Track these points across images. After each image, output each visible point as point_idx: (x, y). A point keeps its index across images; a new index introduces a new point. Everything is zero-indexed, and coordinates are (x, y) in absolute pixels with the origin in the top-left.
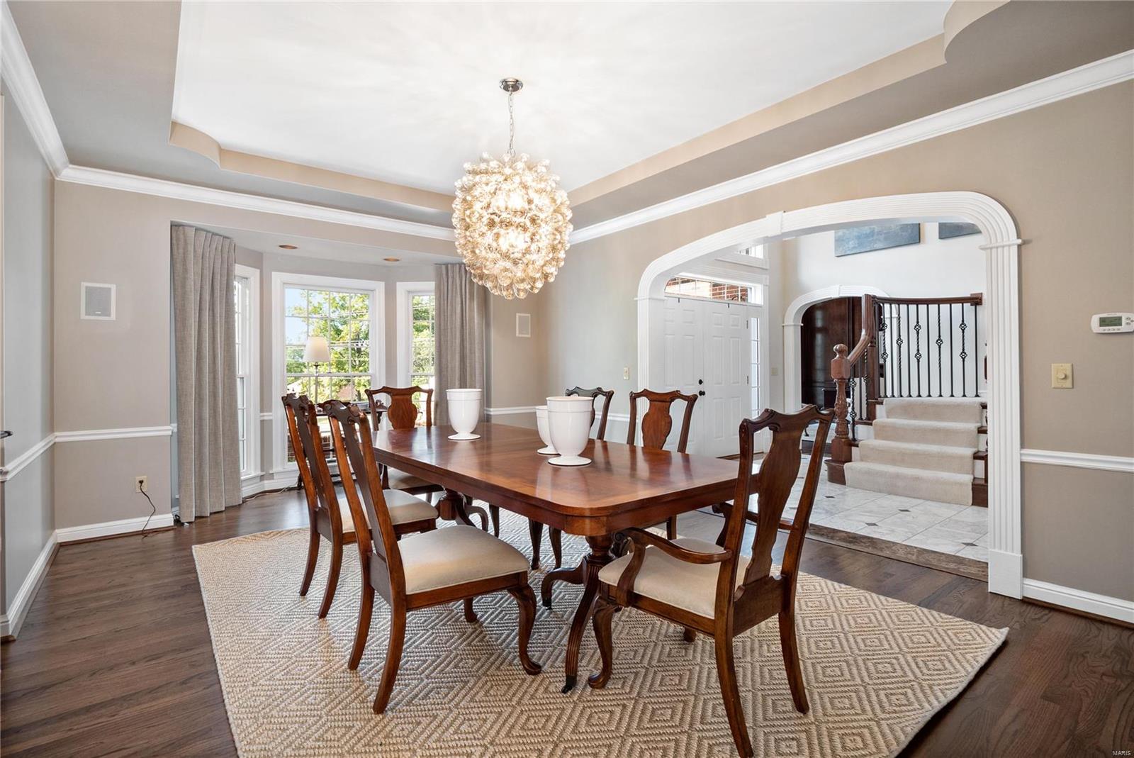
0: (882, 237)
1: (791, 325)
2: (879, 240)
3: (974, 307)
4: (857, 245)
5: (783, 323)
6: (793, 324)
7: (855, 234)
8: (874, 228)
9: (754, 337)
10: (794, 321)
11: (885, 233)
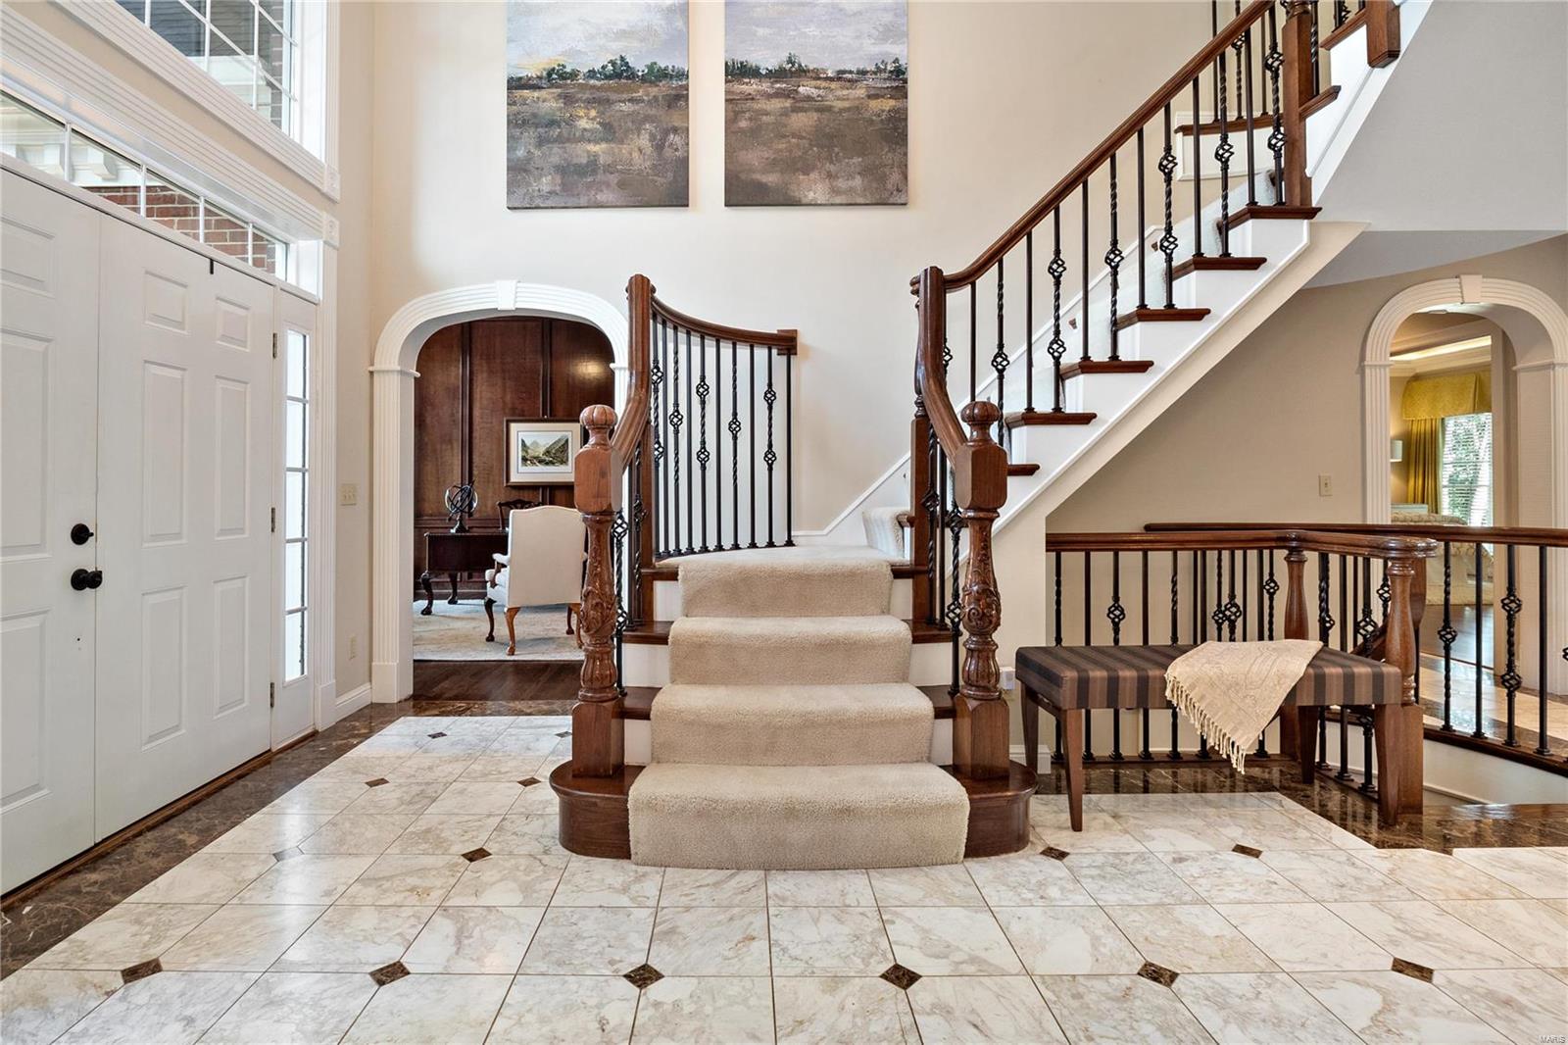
0: (614, 179)
1: (392, 371)
2: (608, 185)
3: (785, 358)
4: (558, 188)
5: (372, 364)
6: (399, 368)
7: (555, 160)
8: (596, 155)
9: (294, 386)
10: (401, 362)
11: (621, 172)
